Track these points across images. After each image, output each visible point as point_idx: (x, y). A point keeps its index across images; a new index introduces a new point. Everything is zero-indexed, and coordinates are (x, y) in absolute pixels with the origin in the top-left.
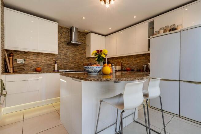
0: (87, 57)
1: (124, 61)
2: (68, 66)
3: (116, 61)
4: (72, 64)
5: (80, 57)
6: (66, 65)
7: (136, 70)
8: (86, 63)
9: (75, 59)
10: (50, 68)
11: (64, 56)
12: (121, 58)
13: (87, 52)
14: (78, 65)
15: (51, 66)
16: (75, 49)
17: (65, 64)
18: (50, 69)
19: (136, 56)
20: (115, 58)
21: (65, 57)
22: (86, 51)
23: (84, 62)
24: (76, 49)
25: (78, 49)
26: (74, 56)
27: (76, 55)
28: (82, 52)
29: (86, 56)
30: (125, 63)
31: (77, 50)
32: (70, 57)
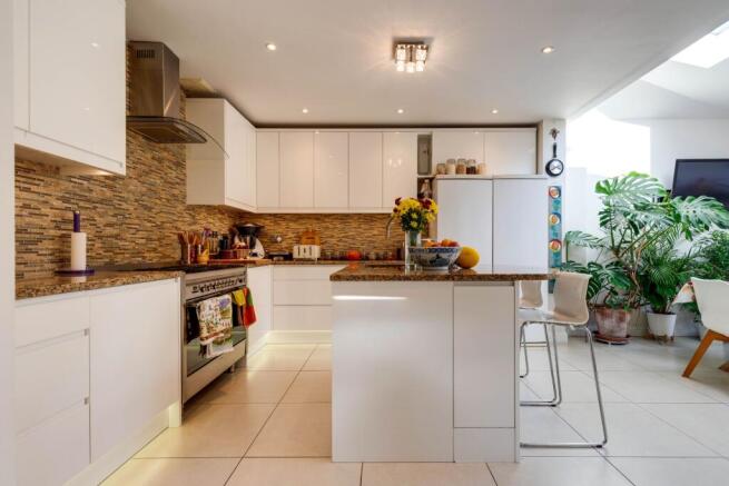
0: (189, 202)
1: (327, 228)
2: (121, 243)
3: (292, 225)
4: (140, 234)
5: (168, 200)
6: (116, 237)
7: (373, 256)
8: (188, 228)
9: (150, 209)
10: (33, 256)
11: (106, 186)
12: (317, 219)
13: (188, 181)
14: (159, 240)
15: (40, 245)
16: (149, 156)
17: (109, 231)
18: (34, 264)
19: (369, 218)
20: (288, 217)
21: (109, 194)
22: (188, 171)
23: (179, 224)
24: (153, 158)
25: (160, 160)
26: (144, 189)
27: (152, 190)
28: (174, 174)
29: (185, 197)
30: (332, 237)
31: (156, 163)
32: (132, 197)
